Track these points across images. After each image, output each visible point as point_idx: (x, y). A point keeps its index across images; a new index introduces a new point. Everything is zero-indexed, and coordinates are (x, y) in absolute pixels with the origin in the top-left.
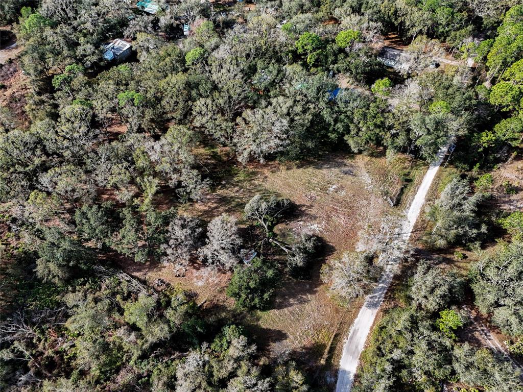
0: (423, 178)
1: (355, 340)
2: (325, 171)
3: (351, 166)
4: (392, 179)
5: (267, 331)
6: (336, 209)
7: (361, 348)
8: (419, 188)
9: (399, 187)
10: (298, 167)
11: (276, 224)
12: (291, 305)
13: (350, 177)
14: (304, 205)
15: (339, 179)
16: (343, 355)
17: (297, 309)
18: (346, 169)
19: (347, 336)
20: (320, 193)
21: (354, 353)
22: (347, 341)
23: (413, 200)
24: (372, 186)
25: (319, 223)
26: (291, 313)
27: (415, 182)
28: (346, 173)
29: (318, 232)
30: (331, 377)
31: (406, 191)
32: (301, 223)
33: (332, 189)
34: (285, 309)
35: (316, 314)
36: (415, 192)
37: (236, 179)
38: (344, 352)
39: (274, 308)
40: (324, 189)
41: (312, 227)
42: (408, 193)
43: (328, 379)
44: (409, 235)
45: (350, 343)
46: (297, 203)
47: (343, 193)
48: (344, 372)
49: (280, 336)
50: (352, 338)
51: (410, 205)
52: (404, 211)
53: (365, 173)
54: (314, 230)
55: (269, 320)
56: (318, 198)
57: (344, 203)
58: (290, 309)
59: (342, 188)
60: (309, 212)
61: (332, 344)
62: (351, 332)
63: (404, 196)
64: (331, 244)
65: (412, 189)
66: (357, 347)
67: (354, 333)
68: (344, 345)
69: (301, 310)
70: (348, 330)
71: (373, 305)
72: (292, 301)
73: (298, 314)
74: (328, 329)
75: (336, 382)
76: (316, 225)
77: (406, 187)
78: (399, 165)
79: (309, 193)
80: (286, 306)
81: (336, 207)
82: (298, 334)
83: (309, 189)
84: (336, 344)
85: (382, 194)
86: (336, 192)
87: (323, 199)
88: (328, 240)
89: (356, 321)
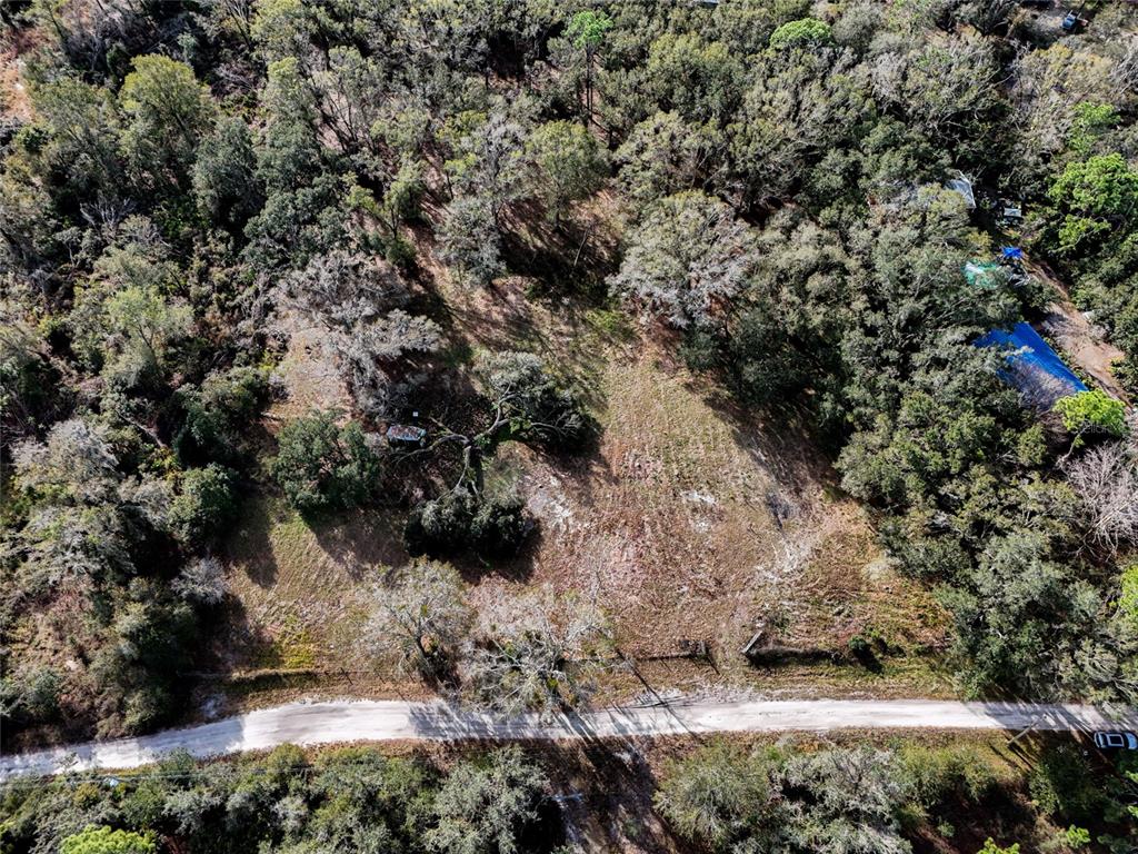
0: (915, 697)
1: (320, 720)
2: (740, 458)
3: (806, 507)
4: (838, 619)
5: (264, 547)
6: (641, 532)
7: (305, 741)
8: (868, 698)
9: (822, 643)
10: (710, 402)
11: (522, 440)
12: (339, 559)
13: (765, 519)
14: (607, 466)
15: (740, 500)
16: (275, 710)
17: (336, 577)
18: (785, 497)
19: (321, 700)
20: (665, 478)
21: (288, 730)
22: (309, 704)
23: (805, 698)
24: (776, 580)
25: (577, 516)
26: (324, 568)
27: (878, 682)
28: (772, 504)
29: (551, 526)
30: (215, 706)
31: (823, 667)
32: (555, 482)
33: (696, 497)
34: (325, 555)
35: (343, 615)
36: (842, 694)
37: (589, 314)
38: (283, 709)
39: (318, 534)
40: (685, 482)
41: (559, 508)
42: (825, 677)
43: (210, 704)
44: (681, 730)
45: (309, 712)
46: (604, 451)
47: (702, 525)
48: (239, 728)
49: (264, 574)
50: (320, 711)
51: (783, 697)
52: (750, 689)
53: (808, 548)
54: (552, 515)
55: (291, 538)
56: (650, 482)
57: (673, 541)
58: (331, 563)
59: (717, 516)
60: (595, 485)
61: (286, 676)
62: (335, 704)
63: (802, 670)
64: (536, 565)
65: (845, 682)
66: (304, 730)
67: (334, 710)
68: (296, 703)
69: (338, 583)
70: (334, 695)
71: (423, 722)
72: (351, 555)
73: (327, 583)
74: (319, 654)
75: (209, 721)
76: (567, 513)
77: (839, 661)
78: (906, 616)
79: (650, 459)
80: (331, 553)
81: (648, 529)
82: (283, 603)
83: (662, 452)
84: (292, 686)
85: (766, 613)
86: (695, 510)
87: (652, 494)
88: (543, 556)
89: (366, 702)
